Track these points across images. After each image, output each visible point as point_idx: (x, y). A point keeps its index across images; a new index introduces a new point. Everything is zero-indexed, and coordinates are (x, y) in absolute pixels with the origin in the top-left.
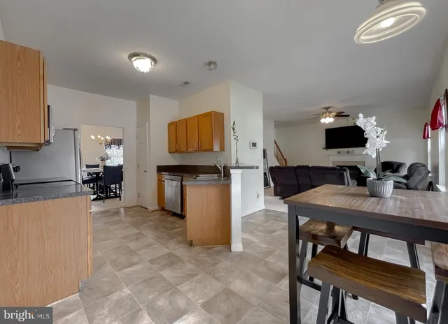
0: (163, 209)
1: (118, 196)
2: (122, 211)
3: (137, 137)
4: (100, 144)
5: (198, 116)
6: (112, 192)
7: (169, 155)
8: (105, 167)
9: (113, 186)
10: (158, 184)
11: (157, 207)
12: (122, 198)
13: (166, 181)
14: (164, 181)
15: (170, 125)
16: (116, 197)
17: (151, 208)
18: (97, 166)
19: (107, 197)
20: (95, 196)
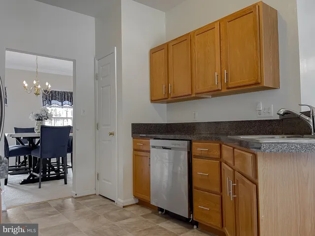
0: (143, 203)
1: (61, 176)
2: (70, 202)
3: (96, 77)
4: (37, 94)
5: (220, 21)
6: (53, 170)
7: (152, 105)
8: (44, 128)
9: (54, 160)
10: (135, 156)
11: (131, 200)
12: (69, 181)
13: (152, 150)
14: (149, 152)
15: (153, 52)
16: (58, 178)
17: (120, 201)
18: (32, 130)
19: (45, 179)
20: (26, 177)
